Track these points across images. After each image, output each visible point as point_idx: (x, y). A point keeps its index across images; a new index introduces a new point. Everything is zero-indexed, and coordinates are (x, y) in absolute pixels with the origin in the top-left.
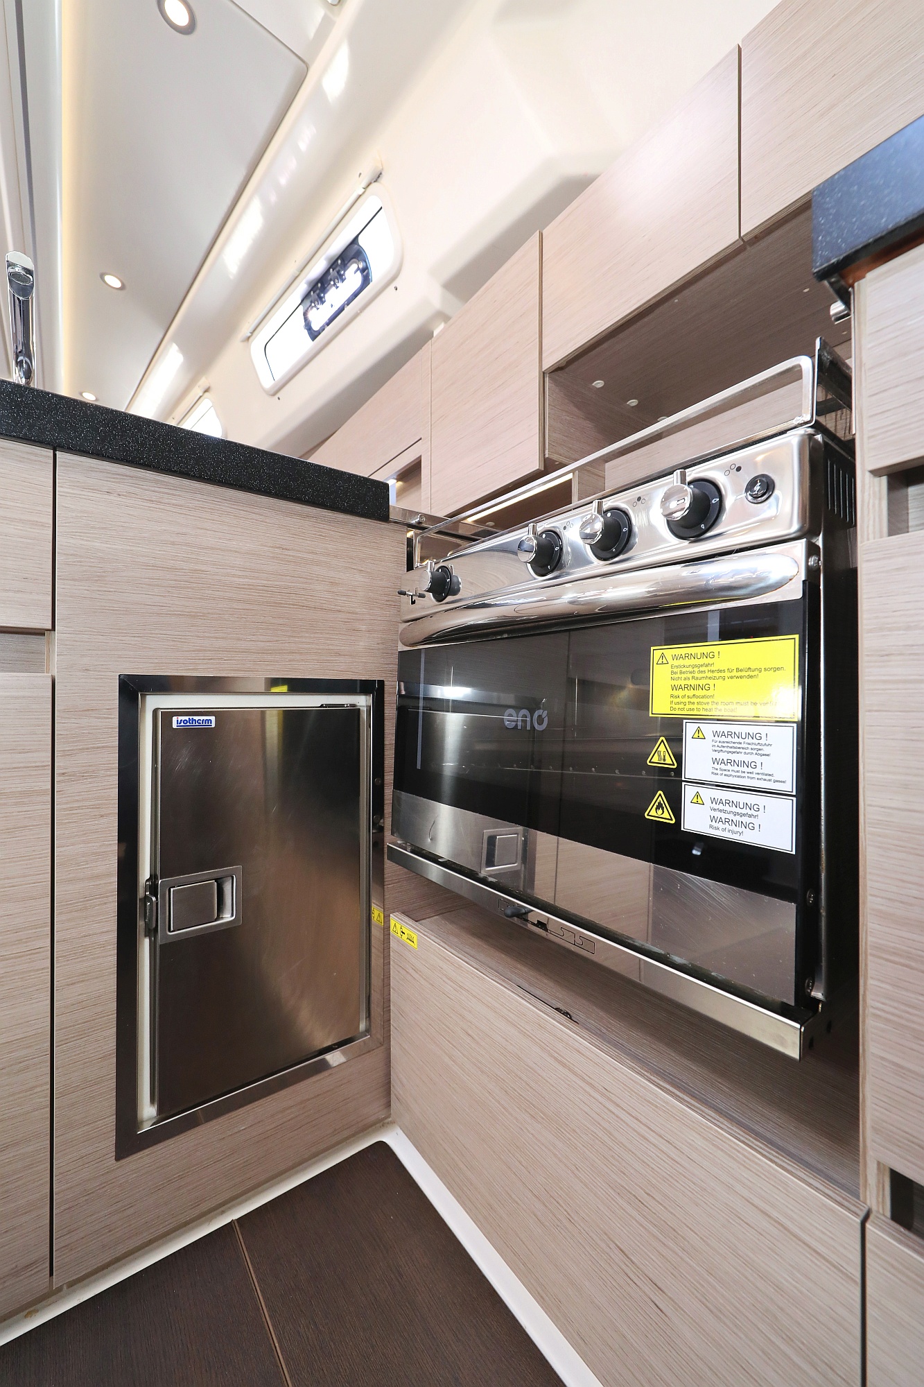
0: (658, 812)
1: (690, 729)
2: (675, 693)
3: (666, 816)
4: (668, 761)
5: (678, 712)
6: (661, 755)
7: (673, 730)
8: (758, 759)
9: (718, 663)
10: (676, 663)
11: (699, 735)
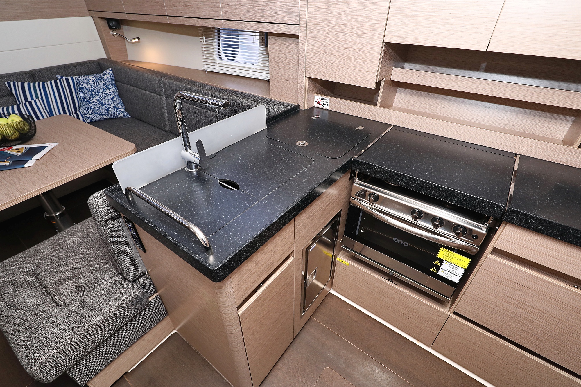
0: (433, 270)
1: (445, 262)
2: (444, 256)
3: (435, 271)
4: (438, 264)
5: (443, 259)
6: (437, 263)
7: (441, 261)
8: (457, 271)
9: (454, 256)
10: (446, 252)
11: (446, 263)
